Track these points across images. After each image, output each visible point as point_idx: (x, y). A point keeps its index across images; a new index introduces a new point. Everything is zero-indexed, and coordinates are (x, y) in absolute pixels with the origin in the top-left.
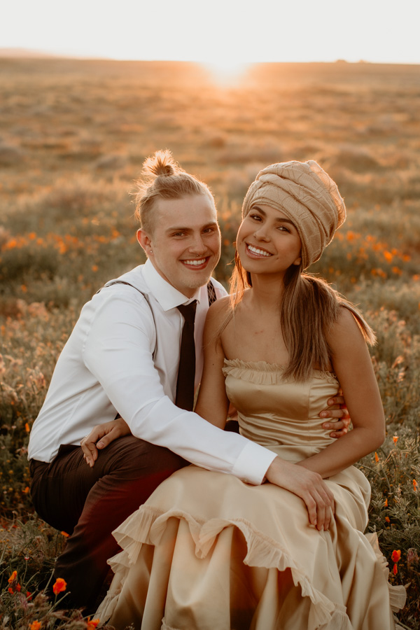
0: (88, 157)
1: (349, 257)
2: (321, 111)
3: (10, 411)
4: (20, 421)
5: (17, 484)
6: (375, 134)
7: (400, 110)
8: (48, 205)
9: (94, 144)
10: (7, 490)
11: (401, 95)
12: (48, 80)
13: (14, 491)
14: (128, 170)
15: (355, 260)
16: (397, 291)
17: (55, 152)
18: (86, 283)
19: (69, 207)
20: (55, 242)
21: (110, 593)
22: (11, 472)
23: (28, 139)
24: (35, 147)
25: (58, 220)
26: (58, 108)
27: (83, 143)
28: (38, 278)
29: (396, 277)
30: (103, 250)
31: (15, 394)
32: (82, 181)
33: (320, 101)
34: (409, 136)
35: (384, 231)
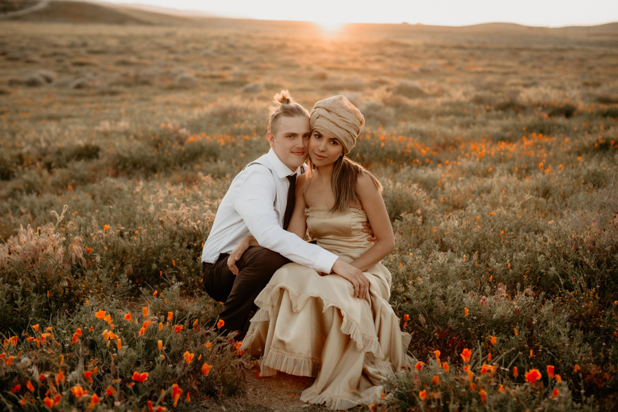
0: (239, 83)
1: (399, 151)
2: (390, 56)
3: (193, 236)
4: (199, 241)
5: (197, 277)
6: (425, 72)
7: (442, 57)
8: (214, 115)
9: (242, 76)
10: (191, 280)
11: (443, 47)
12: (213, 32)
13: (194, 281)
14: (264, 93)
15: (403, 153)
16: (425, 173)
17: (218, 80)
18: (237, 164)
19: (226, 117)
20: (217, 138)
21: (248, 333)
22: (193, 270)
23: (200, 71)
24: (205, 77)
25: (219, 125)
26: (219, 51)
27: (235, 75)
28: (208, 160)
29: (427, 165)
30: (248, 144)
31: (196, 226)
32: (235, 100)
33: (390, 50)
34: (446, 75)
35: (423, 136)
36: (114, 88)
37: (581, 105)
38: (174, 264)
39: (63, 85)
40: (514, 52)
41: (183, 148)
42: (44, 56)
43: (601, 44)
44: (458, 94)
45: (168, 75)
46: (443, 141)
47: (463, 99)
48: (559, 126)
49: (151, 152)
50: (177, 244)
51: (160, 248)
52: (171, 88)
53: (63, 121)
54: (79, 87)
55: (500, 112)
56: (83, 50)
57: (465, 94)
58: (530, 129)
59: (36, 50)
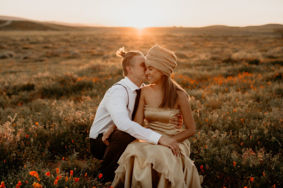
0: (100, 55)
2: (169, 41)
3: (82, 127)
4: (85, 129)
5: (85, 148)
6: (185, 48)
7: (193, 41)
8: (89, 69)
9: (102, 51)
10: (82, 150)
11: (193, 37)
14: (112, 59)
16: (196, 92)
17: (90, 54)
18: (102, 91)
19: (95, 69)
20: (91, 79)
21: (115, 179)
22: (83, 145)
23: (82, 50)
24: (84, 53)
25: (92, 73)
26: (90, 41)
27: (98, 51)
28: (87, 89)
29: (195, 88)
30: (107, 81)
31: (84, 122)
32: (99, 62)
33: (169, 39)
34: (196, 49)
35: (190, 76)
36: (42, 58)
37: (262, 59)
38: (73, 142)
39: (17, 58)
40: (225, 38)
41: (76, 84)
42: (9, 45)
43: (264, 33)
44: (203, 56)
45: (67, 52)
46: (200, 77)
47: (206, 58)
48: (254, 69)
49: (59, 86)
50: (74, 131)
51: (65, 134)
52: (69, 58)
53: (18, 74)
54: (25, 58)
55: (225, 64)
56: (27, 42)
57: (207, 56)
58: (241, 71)
59: (5, 43)
